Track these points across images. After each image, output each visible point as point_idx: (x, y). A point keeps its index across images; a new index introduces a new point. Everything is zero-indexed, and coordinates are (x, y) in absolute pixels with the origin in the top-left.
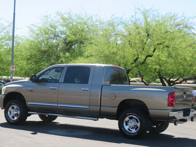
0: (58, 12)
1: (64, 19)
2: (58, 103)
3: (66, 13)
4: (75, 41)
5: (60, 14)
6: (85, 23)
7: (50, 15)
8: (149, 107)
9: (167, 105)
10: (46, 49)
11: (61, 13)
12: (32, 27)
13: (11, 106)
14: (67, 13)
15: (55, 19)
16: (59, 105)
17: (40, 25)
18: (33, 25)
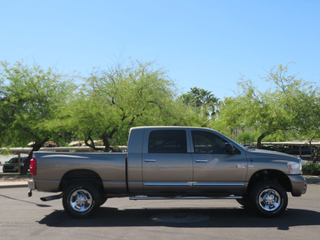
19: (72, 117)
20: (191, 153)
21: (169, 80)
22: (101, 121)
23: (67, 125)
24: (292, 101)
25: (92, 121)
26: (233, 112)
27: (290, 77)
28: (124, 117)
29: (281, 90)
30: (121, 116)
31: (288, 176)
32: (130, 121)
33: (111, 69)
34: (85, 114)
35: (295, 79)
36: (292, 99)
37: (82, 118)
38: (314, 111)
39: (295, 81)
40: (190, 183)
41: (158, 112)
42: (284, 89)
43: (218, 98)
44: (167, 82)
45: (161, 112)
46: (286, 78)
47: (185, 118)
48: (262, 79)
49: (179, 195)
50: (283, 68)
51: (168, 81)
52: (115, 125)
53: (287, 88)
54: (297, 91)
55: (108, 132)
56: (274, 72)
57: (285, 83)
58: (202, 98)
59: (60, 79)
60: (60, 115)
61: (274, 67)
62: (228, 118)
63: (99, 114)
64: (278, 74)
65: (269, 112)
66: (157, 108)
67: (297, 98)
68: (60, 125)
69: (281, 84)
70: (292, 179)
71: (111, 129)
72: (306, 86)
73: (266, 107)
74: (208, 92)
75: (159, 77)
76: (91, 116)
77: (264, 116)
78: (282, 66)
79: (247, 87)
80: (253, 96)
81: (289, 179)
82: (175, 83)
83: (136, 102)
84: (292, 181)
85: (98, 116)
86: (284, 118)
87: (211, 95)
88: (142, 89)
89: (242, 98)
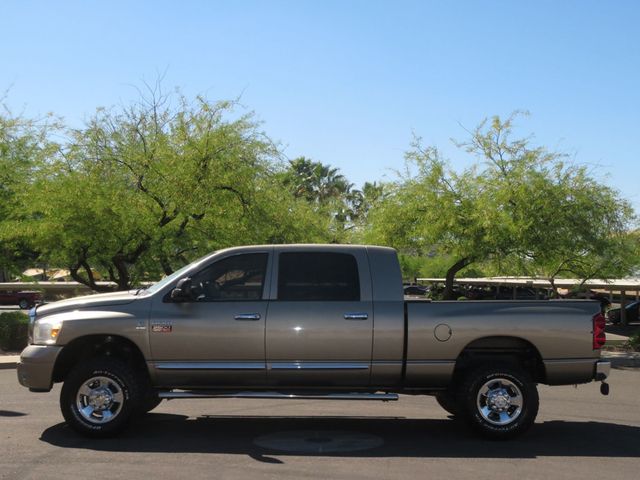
2: (266, 360)
8: (544, 355)
9: (591, 346)
13: (86, 380)
16: (270, 366)
19: (47, 215)
21: (266, 141)
22: (111, 227)
23: (35, 235)
24: (522, 195)
25: (93, 226)
26: (399, 214)
27: (517, 142)
28: (165, 220)
29: (499, 169)
30: (157, 216)
32: (178, 228)
33: (129, 113)
34: (76, 211)
35: (527, 147)
36: (523, 190)
37: (71, 219)
38: (566, 217)
39: (527, 152)
41: (239, 210)
42: (503, 169)
43: (350, 183)
44: (262, 146)
45: (245, 210)
46: (509, 145)
47: (296, 226)
48: (459, 146)
50: (502, 123)
51: (264, 145)
52: (144, 237)
53: (510, 165)
54: (532, 173)
55: (126, 251)
56: (484, 133)
57: (507, 157)
58: (316, 182)
59: (16, 130)
60: (19, 212)
61: (484, 122)
62: (390, 226)
63: (109, 211)
64: (493, 136)
65: (475, 215)
66: (236, 201)
67: (532, 188)
68: (20, 233)
69: (497, 157)
71: (134, 245)
72: (548, 162)
73: (469, 206)
74: (331, 169)
75: (246, 134)
76: (91, 216)
77: (464, 223)
78: (501, 119)
79: (429, 162)
80: (440, 181)
82: (279, 148)
83: (194, 186)
85: (107, 216)
86: (507, 230)
87: (337, 177)
88: (206, 159)
89: (418, 185)
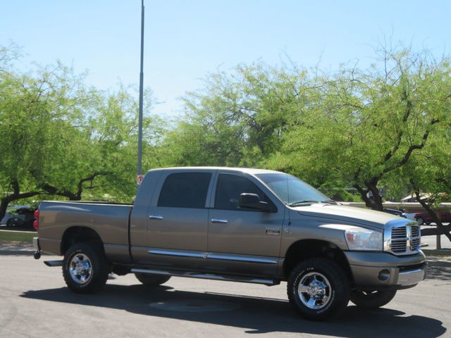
0: (239, 66)
1: (251, 79)
3: (253, 67)
4: (272, 122)
5: (244, 69)
6: (292, 85)
7: (223, 73)
10: (215, 140)
11: (246, 67)
12: (190, 98)
14: (255, 66)
15: (234, 81)
17: (205, 94)
18: (190, 94)
20: (209, 208)
31: (345, 252)
40: (203, 255)
49: (188, 271)
70: (351, 258)
81: (345, 258)
84: (350, 263)
